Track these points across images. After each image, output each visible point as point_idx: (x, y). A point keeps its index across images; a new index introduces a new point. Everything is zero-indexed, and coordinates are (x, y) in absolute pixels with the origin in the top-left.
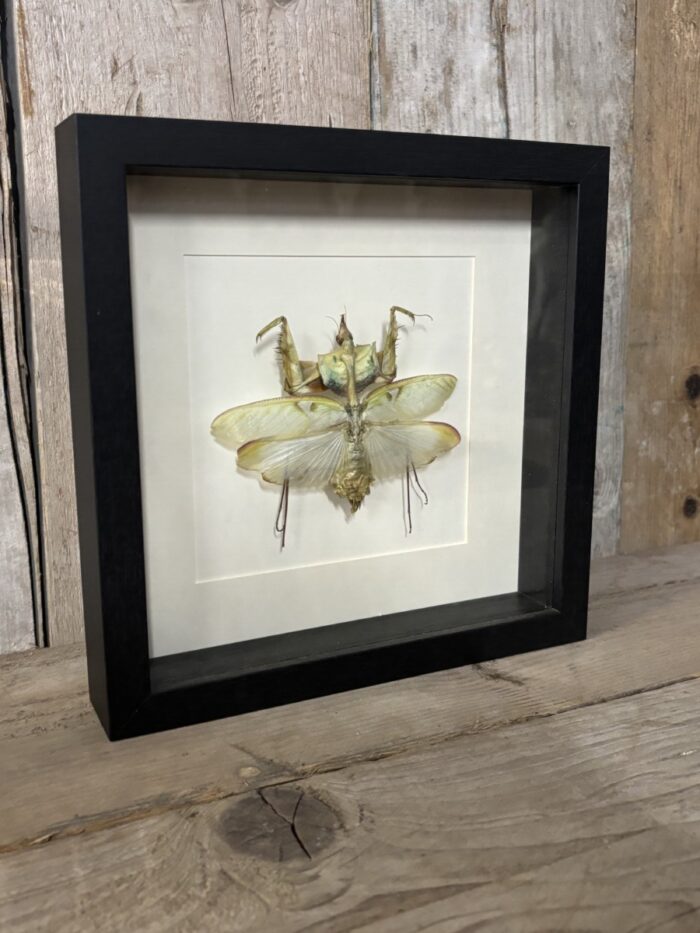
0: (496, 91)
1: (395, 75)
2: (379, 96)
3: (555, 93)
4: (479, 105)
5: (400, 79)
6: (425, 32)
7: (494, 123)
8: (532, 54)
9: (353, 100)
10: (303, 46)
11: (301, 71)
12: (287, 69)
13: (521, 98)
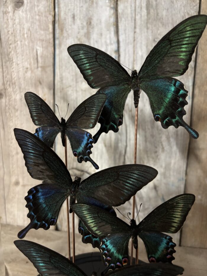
0: (113, 29)
1: (65, 29)
2: (58, 38)
3: (147, 26)
4: (103, 36)
5: (67, 30)
6: (78, 9)
7: (111, 44)
8: (134, 8)
9: (46, 41)
10: (26, 22)
11: (25, 32)
12: (20, 32)
13: (127, 31)
